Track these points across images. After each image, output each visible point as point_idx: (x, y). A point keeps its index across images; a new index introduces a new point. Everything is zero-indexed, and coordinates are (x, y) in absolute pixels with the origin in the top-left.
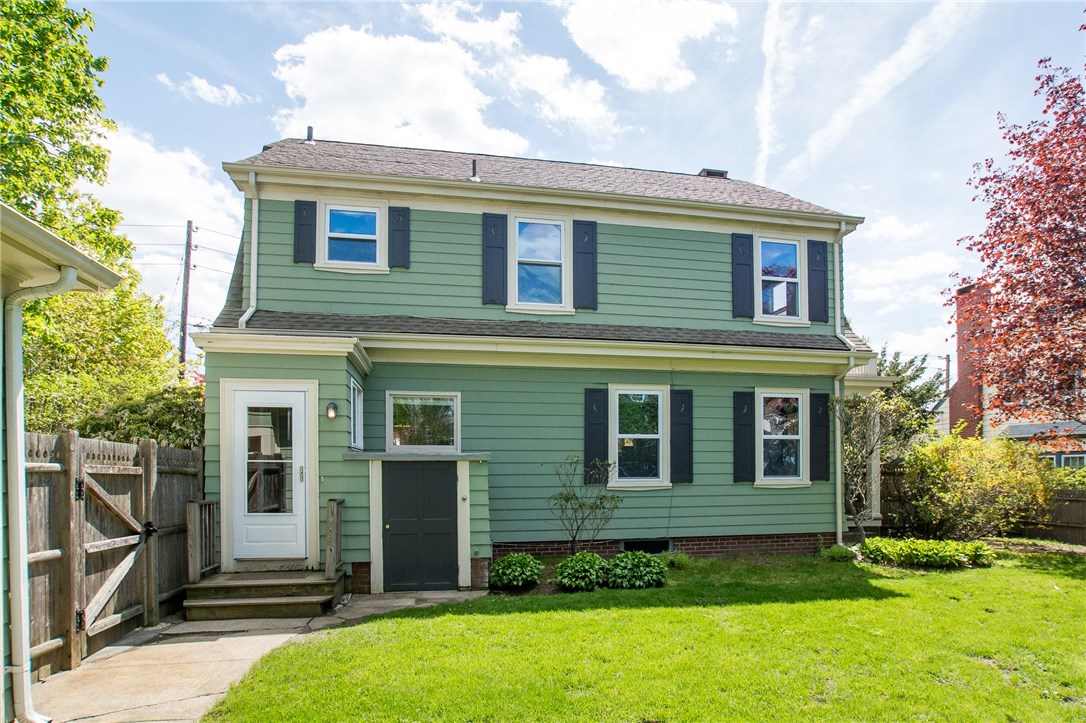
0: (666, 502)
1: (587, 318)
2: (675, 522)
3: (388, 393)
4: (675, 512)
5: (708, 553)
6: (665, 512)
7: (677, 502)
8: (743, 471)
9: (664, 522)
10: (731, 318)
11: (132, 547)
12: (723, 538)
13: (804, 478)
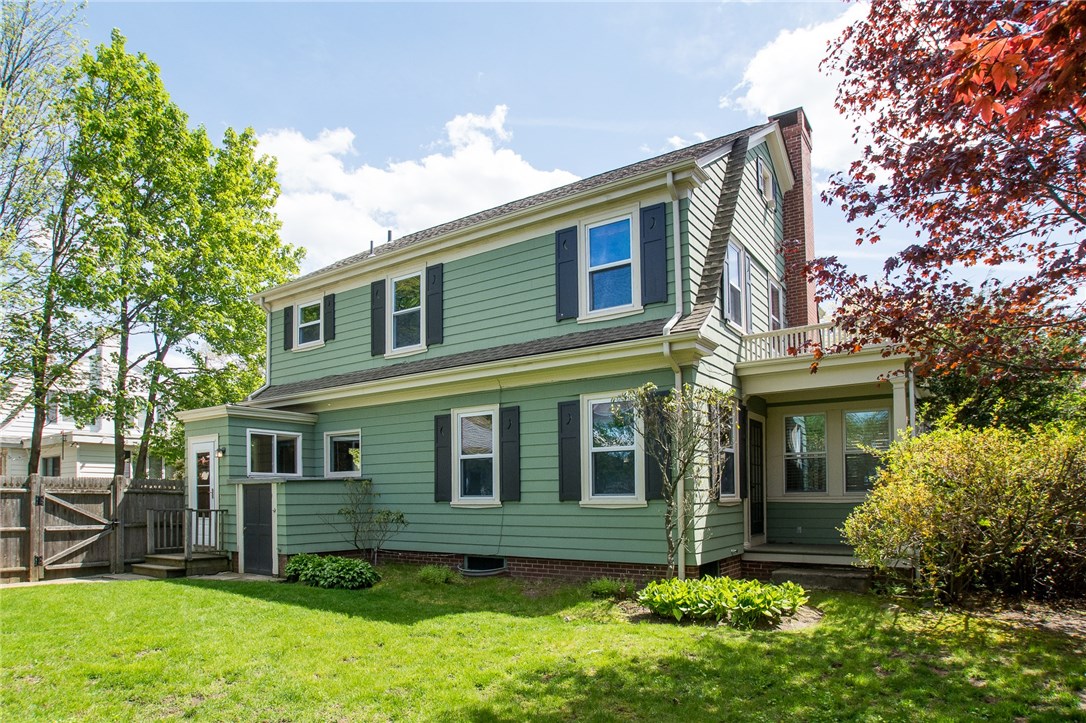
0: (497, 520)
1: (437, 352)
2: (505, 541)
3: (325, 433)
4: (506, 531)
5: (537, 575)
6: (497, 530)
7: (507, 520)
8: (569, 491)
9: (495, 540)
10: (556, 323)
11: (100, 531)
12: (552, 561)
13: (638, 498)
